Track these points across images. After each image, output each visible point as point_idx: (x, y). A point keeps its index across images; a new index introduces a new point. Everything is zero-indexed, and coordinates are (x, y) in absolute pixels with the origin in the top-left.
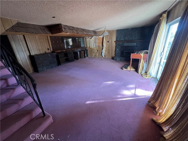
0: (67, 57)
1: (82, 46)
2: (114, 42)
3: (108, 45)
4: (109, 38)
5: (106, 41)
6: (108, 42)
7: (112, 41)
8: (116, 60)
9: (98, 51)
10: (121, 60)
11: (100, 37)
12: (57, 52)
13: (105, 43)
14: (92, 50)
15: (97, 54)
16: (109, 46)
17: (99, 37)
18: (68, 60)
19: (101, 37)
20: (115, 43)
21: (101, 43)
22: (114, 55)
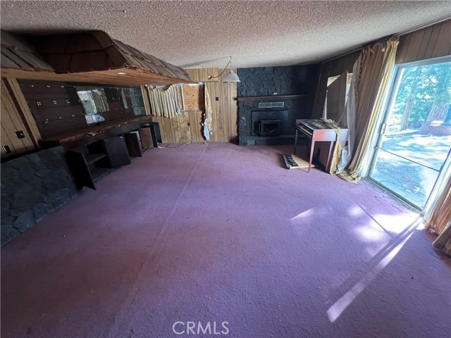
0: (104, 156)
1: (136, 113)
2: (232, 100)
3: (218, 106)
4: (218, 89)
5: (211, 98)
6: (217, 99)
7: (227, 98)
8: (245, 144)
9: (189, 124)
10: (256, 144)
11: (191, 85)
12: (65, 144)
13: (209, 101)
14: (171, 122)
15: (189, 133)
16: (220, 112)
17: (188, 86)
18: (107, 165)
19: (193, 87)
20: (236, 102)
21: (196, 103)
22: (234, 134)
